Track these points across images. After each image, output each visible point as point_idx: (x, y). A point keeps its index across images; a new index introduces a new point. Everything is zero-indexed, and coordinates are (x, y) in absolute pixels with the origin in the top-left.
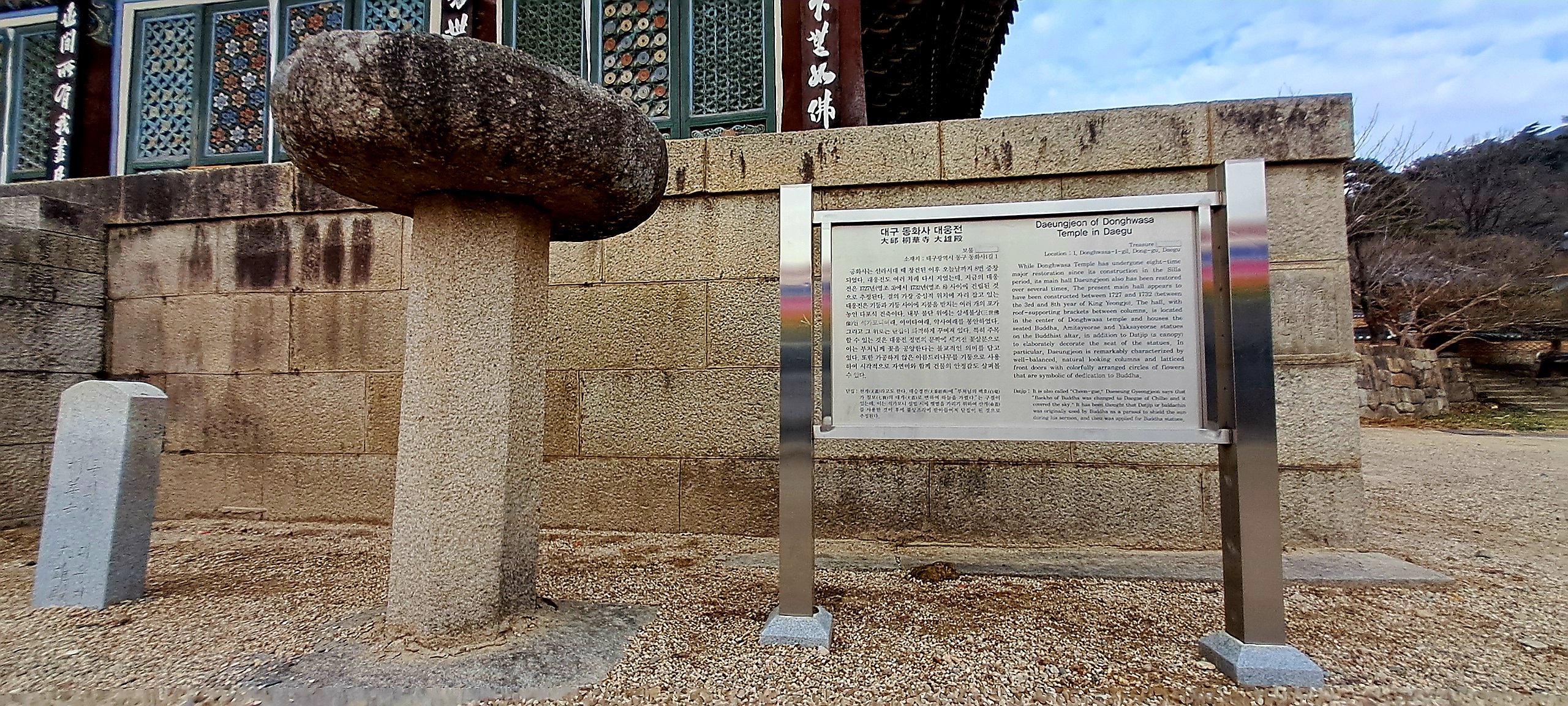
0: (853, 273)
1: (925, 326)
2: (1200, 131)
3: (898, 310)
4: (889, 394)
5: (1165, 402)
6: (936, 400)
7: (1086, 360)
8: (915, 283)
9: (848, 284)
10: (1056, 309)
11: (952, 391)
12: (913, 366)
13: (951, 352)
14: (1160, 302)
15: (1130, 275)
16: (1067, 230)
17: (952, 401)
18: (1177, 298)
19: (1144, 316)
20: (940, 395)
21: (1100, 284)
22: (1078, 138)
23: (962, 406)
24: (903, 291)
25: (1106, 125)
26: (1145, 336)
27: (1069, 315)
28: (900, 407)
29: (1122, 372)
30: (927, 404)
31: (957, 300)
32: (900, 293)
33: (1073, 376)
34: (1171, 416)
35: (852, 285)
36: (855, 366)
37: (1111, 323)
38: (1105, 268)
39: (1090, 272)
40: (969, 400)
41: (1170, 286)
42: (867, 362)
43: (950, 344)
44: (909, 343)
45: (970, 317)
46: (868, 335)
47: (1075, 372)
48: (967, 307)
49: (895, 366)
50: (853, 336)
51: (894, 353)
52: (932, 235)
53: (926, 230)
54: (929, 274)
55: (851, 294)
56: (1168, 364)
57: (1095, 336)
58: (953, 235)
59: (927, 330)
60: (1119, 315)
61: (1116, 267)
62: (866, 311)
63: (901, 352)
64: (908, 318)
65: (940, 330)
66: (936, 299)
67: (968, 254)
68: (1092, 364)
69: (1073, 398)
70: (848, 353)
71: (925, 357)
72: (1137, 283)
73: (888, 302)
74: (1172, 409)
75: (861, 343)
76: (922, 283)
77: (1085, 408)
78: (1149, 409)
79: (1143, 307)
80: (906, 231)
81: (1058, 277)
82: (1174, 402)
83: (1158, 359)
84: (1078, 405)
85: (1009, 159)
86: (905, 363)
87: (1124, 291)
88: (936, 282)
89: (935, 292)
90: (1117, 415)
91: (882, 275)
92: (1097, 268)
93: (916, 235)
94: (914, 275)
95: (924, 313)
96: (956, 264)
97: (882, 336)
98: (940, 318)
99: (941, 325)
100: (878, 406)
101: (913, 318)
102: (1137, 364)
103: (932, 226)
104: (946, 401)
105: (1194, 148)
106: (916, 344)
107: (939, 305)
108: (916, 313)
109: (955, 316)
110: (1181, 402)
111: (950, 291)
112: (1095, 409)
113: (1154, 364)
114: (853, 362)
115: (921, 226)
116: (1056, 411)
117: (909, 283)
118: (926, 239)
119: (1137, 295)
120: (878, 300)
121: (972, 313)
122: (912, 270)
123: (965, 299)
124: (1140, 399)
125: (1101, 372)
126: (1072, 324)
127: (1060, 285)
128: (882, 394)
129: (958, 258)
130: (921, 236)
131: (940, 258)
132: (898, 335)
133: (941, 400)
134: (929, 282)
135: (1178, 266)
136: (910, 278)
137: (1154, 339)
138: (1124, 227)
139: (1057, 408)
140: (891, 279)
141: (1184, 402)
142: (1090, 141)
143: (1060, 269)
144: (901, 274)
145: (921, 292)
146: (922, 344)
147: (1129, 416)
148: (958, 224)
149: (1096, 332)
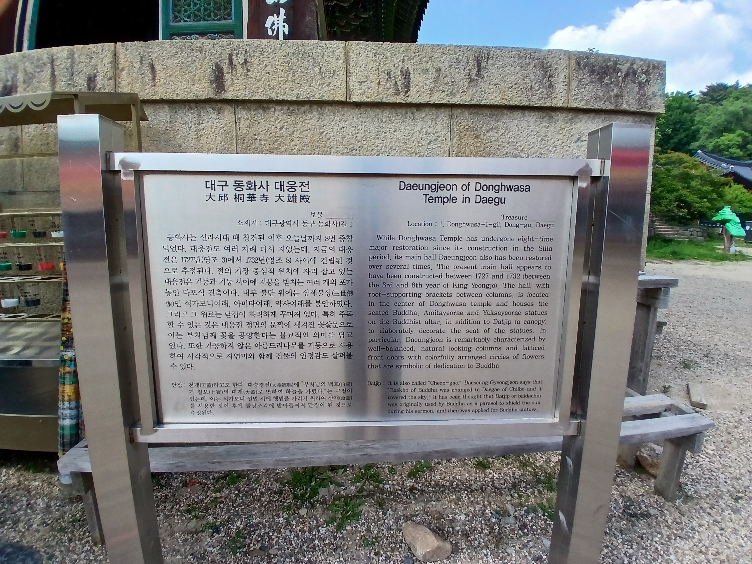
0: (170, 239)
1: (265, 308)
2: (563, 76)
3: (231, 288)
4: (223, 389)
5: (522, 393)
6: (279, 395)
7: (447, 349)
8: (251, 254)
9: (166, 254)
10: (417, 290)
11: (298, 384)
12: (253, 356)
13: (297, 340)
14: (528, 286)
15: (500, 254)
16: (434, 195)
17: (297, 395)
18: (545, 281)
19: (510, 300)
20: (284, 389)
21: (467, 263)
22: (467, 71)
23: (310, 401)
24: (237, 264)
25: (490, 62)
26: (509, 323)
27: (432, 298)
28: (238, 403)
29: (483, 362)
30: (269, 398)
31: (303, 277)
32: (234, 266)
33: (432, 366)
34: (526, 406)
35: (171, 254)
36: (181, 356)
37: (475, 309)
38: (473, 244)
39: (457, 248)
40: (318, 394)
41: (540, 267)
42: (195, 351)
43: (294, 330)
44: (246, 329)
45: (318, 298)
46: (194, 319)
47: (434, 362)
48: (316, 287)
49: (230, 356)
50: (176, 320)
51: (228, 341)
52: (273, 193)
53: (264, 185)
54: (268, 242)
55: (170, 266)
56: (529, 353)
57: (457, 322)
58: (298, 193)
59: (267, 314)
60: (484, 299)
61: (486, 244)
62: (191, 288)
63: (237, 340)
64: (243, 298)
65: (283, 314)
66: (277, 275)
67: (316, 220)
68: (452, 353)
69: (430, 390)
70: (171, 340)
71: (265, 346)
72: (506, 263)
73: (218, 278)
74: (528, 400)
75: (185, 329)
76: (259, 254)
77: (441, 401)
78: (506, 401)
79: (510, 291)
80: (238, 185)
81: (421, 253)
82: (531, 393)
83: (520, 348)
84: (435, 397)
85: (407, 87)
86: (242, 352)
87: (491, 272)
88: (277, 254)
89: (277, 266)
90: (474, 407)
91: (209, 242)
92: (464, 244)
93: (251, 192)
94: (250, 244)
95: (264, 293)
96: (301, 231)
97: (212, 320)
98: (283, 299)
99: (285, 308)
100: (212, 402)
101: (250, 298)
102: (498, 353)
103: (272, 180)
104: (290, 396)
105: (557, 90)
106: (253, 330)
107: (282, 284)
108: (254, 293)
109: (301, 297)
110: (537, 392)
111: (294, 265)
112: (451, 401)
113: (515, 353)
114: (177, 351)
115: (258, 180)
116: (411, 405)
117: (244, 255)
118: (265, 198)
119: (505, 276)
120: (205, 276)
121: (321, 293)
122: (247, 238)
123: (313, 276)
124: (497, 390)
125: (461, 362)
126: (434, 309)
127: (423, 262)
128: (215, 389)
129: (305, 224)
130: (258, 193)
131: (282, 223)
132: (232, 319)
133: (285, 394)
134: (269, 254)
135: (549, 244)
136: (245, 248)
137: (517, 327)
138: (498, 195)
139: (413, 401)
140: (221, 248)
141: (540, 393)
142: (476, 75)
143: (423, 243)
144: (233, 243)
145: (260, 266)
146: (261, 330)
147: (485, 407)
148: (305, 179)
149: (459, 318)
